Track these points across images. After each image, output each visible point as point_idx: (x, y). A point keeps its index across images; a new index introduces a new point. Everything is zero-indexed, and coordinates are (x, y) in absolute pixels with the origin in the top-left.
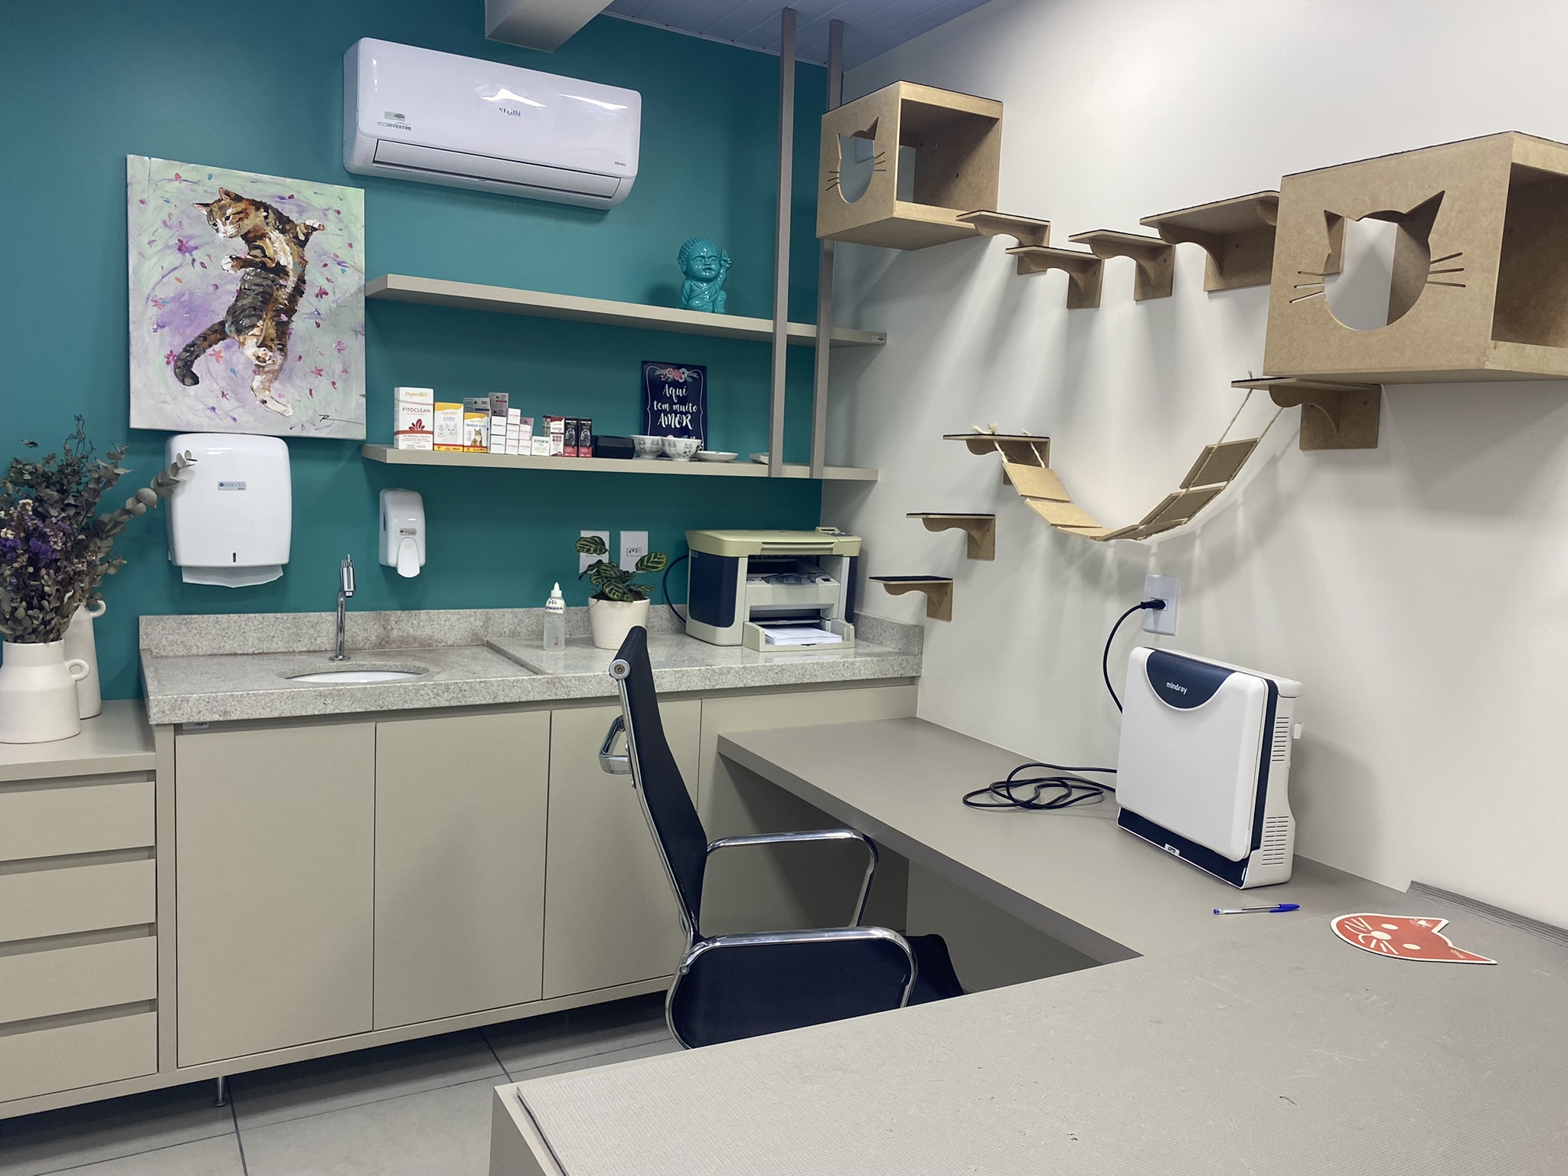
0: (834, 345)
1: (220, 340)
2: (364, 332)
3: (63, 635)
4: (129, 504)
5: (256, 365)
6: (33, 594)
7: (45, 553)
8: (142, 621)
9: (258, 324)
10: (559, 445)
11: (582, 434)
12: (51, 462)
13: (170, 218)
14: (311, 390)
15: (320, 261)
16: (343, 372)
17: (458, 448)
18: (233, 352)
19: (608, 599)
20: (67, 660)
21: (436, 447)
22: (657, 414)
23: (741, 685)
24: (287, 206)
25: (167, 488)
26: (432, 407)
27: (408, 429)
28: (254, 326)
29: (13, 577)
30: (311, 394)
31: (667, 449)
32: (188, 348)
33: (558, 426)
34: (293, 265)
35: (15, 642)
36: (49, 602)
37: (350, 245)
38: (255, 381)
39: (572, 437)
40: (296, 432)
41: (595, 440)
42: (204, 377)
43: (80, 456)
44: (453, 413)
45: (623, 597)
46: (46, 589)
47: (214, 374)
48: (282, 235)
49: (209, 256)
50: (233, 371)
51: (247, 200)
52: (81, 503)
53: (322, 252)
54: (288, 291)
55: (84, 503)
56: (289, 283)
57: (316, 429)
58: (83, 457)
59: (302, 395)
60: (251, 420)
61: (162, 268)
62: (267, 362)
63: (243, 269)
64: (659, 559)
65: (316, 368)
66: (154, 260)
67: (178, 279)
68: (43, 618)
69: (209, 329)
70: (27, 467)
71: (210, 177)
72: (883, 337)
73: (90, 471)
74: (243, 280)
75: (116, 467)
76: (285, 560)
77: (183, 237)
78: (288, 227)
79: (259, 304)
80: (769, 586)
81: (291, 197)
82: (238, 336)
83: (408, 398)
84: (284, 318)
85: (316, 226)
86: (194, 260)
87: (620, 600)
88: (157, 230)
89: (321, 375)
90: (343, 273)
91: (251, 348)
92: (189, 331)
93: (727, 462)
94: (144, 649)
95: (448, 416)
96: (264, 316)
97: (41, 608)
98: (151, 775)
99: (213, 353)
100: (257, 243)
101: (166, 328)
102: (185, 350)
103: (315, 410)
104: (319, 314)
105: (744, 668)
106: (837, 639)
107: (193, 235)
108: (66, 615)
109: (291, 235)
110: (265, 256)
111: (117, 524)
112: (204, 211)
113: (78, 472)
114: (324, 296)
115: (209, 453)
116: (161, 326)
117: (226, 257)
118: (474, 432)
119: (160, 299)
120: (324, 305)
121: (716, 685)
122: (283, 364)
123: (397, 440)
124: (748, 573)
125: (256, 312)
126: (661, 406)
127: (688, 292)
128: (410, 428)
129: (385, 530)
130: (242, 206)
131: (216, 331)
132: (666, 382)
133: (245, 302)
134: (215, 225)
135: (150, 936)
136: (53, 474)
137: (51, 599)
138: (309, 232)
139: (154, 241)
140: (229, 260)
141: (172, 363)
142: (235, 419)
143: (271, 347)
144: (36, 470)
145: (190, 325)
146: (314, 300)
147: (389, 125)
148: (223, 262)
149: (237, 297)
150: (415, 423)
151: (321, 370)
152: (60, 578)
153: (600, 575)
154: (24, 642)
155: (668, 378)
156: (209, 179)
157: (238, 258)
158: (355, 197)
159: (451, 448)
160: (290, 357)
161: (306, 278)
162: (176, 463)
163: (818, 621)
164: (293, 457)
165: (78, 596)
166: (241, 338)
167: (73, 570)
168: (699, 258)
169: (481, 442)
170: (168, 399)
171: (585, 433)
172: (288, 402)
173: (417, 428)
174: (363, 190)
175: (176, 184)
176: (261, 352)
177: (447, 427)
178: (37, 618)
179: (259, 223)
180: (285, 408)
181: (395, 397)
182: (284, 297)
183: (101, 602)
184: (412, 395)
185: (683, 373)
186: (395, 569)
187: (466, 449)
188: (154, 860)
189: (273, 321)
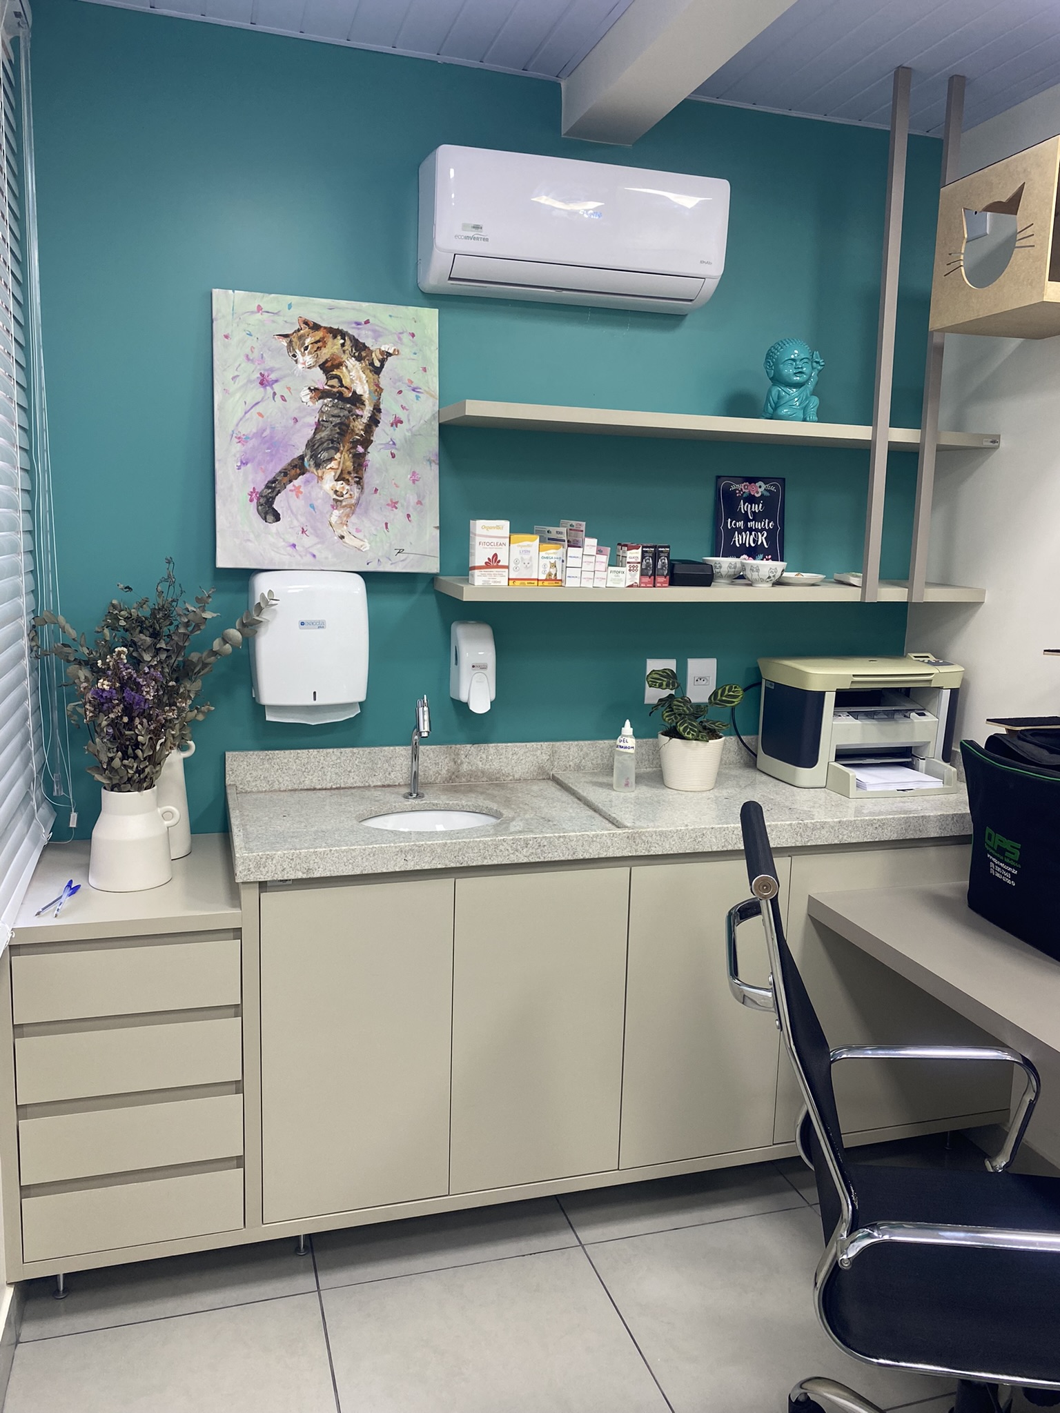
0: (941, 449)
1: (299, 475)
2: (438, 462)
3: (155, 783)
4: (216, 644)
5: (334, 499)
6: (128, 743)
7: (138, 704)
8: (229, 757)
9: (336, 457)
10: (635, 575)
11: (660, 562)
12: (144, 606)
13: (252, 352)
14: (386, 524)
15: (395, 388)
16: (417, 504)
17: (532, 582)
18: (312, 487)
19: (682, 737)
20: (160, 807)
21: (511, 582)
22: (730, 533)
23: (836, 842)
24: (363, 332)
25: (250, 628)
26: (508, 539)
27: (484, 564)
28: (331, 459)
29: (110, 727)
30: (387, 528)
31: (748, 574)
32: (270, 485)
33: (634, 555)
34: (369, 394)
35: (112, 790)
36: (141, 750)
37: (425, 370)
38: (333, 516)
39: (648, 566)
40: (372, 568)
41: (672, 566)
42: (285, 515)
43: (170, 600)
44: (528, 546)
45: (698, 736)
46: (140, 738)
47: (294, 510)
48: (358, 363)
49: (289, 389)
50: (312, 506)
51: (325, 328)
52: (172, 647)
53: (396, 378)
54: (365, 420)
55: (175, 646)
56: (365, 412)
57: (392, 564)
58: (173, 601)
59: (379, 528)
60: (330, 556)
61: (245, 403)
62: (345, 496)
63: (321, 400)
64: (733, 692)
65: (391, 501)
66: (238, 395)
67: (260, 414)
68: (137, 767)
69: (290, 464)
70: (122, 613)
71: (290, 306)
72: (995, 440)
73: (180, 615)
74: (321, 412)
75: (204, 611)
76: (362, 698)
77: (265, 370)
78: (364, 354)
79: (336, 436)
80: (858, 722)
81: (367, 322)
82: (317, 470)
83: (485, 532)
84: (360, 449)
85: (391, 351)
86: (275, 394)
87: (696, 740)
88: (240, 365)
89: (396, 508)
90: (417, 399)
91: (329, 482)
92: (270, 467)
93: (813, 585)
94: (230, 785)
95: (523, 549)
96: (342, 449)
97: (135, 757)
98: (237, 933)
99: (293, 488)
100: (334, 373)
101: (249, 465)
102: (267, 487)
103: (391, 544)
104: (394, 444)
105: (840, 822)
106: (934, 783)
107: (274, 367)
108: (158, 762)
109: (367, 362)
110: (342, 386)
111: (205, 665)
112: (284, 343)
113: (169, 616)
114: (399, 424)
115: (289, 591)
116: (244, 463)
117: (305, 389)
118: (549, 566)
119: (244, 435)
120: (400, 433)
121: (808, 841)
122: (359, 497)
123: (473, 576)
124: (835, 706)
125: (334, 444)
126: (735, 524)
127: (776, 399)
128: (486, 563)
129: (456, 664)
130: (319, 335)
131: (295, 466)
132: (740, 498)
133: (324, 434)
134: (294, 356)
135: (236, 1093)
136: (146, 619)
137: (144, 748)
138: (384, 358)
139: (238, 376)
140: (308, 391)
141: (255, 501)
142: (314, 556)
143: (348, 480)
144: (131, 615)
145: (272, 461)
146: (389, 429)
147: (467, 238)
148: (303, 393)
149: (316, 429)
150: (491, 558)
151: (397, 503)
152: (152, 727)
153: (672, 711)
154: (120, 791)
155: (744, 493)
156: (289, 309)
157: (316, 389)
158: (430, 316)
159: (526, 582)
160: (366, 490)
161: (381, 407)
162: (259, 603)
163: (910, 760)
164: (369, 591)
165: (169, 744)
166: (320, 472)
167: (164, 718)
168: (790, 362)
169: (556, 575)
170: (252, 536)
171: (663, 562)
172: (365, 536)
173: (493, 563)
174: (437, 310)
175: (258, 316)
176: (339, 486)
177: (522, 561)
178: (132, 768)
179: (336, 351)
180: (362, 543)
181: (471, 530)
182: (361, 427)
183: (191, 743)
184: (488, 528)
185: (760, 487)
186: (466, 705)
187: (540, 583)
188: (240, 1018)
189: (350, 453)
